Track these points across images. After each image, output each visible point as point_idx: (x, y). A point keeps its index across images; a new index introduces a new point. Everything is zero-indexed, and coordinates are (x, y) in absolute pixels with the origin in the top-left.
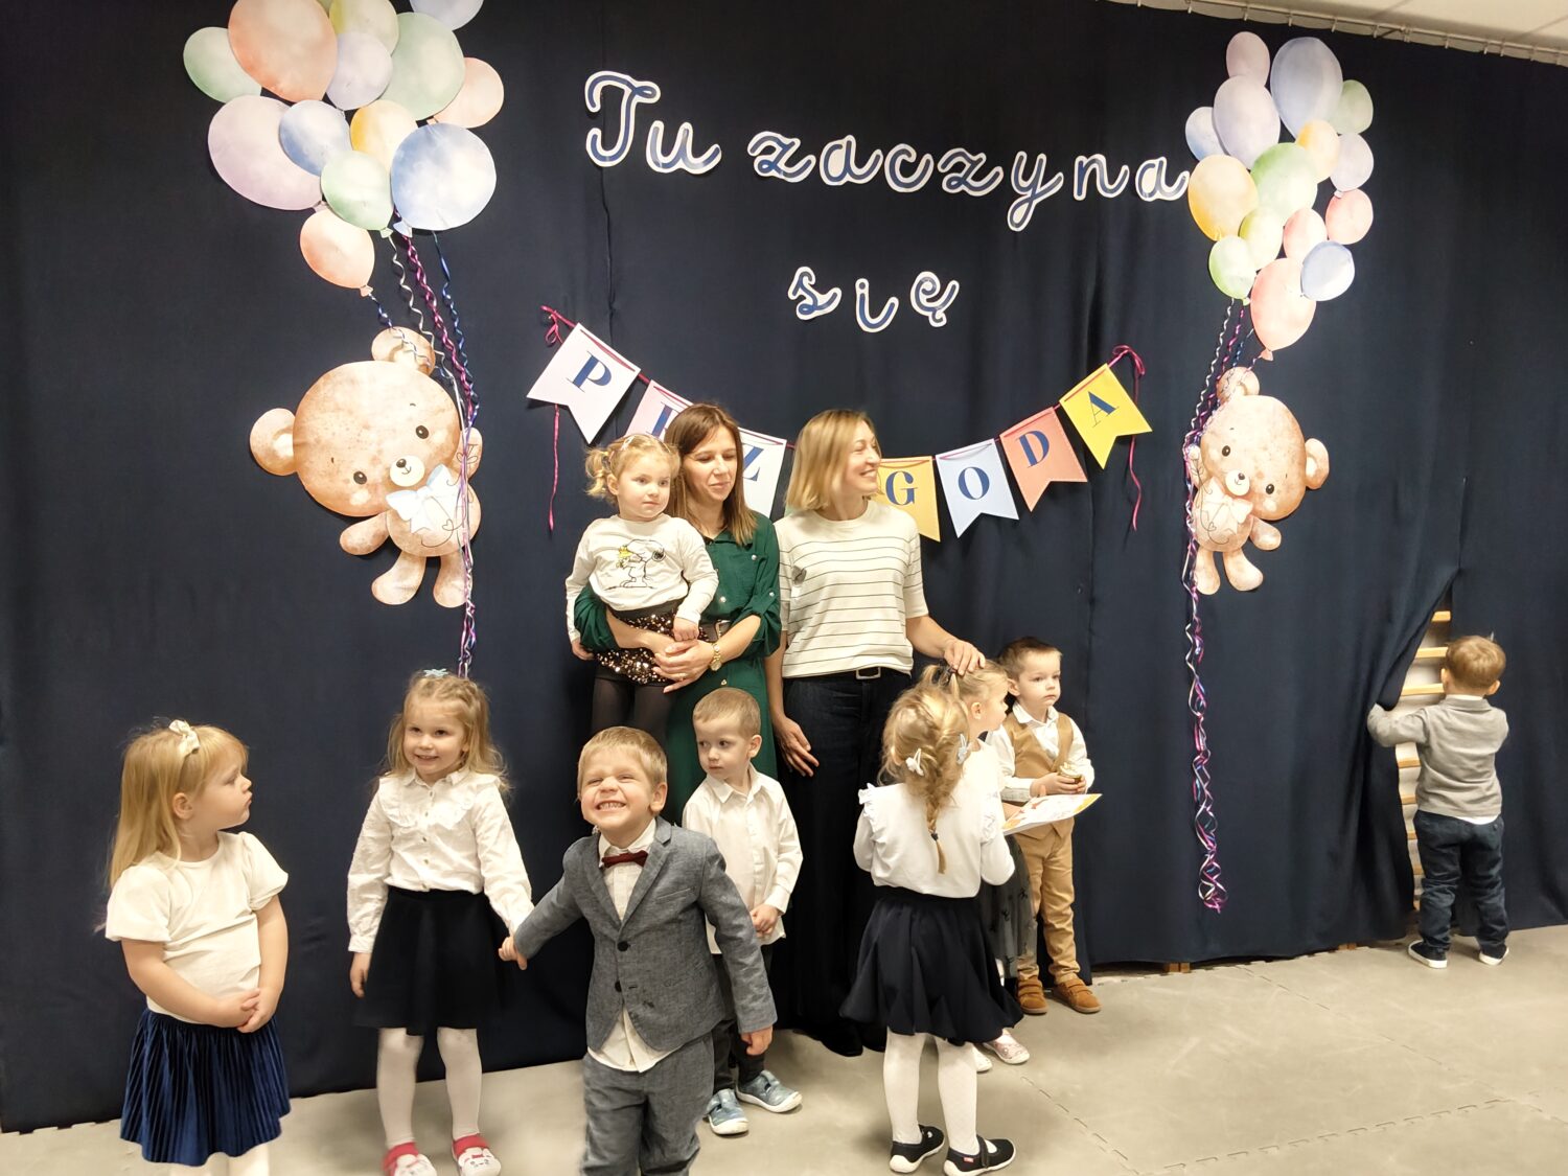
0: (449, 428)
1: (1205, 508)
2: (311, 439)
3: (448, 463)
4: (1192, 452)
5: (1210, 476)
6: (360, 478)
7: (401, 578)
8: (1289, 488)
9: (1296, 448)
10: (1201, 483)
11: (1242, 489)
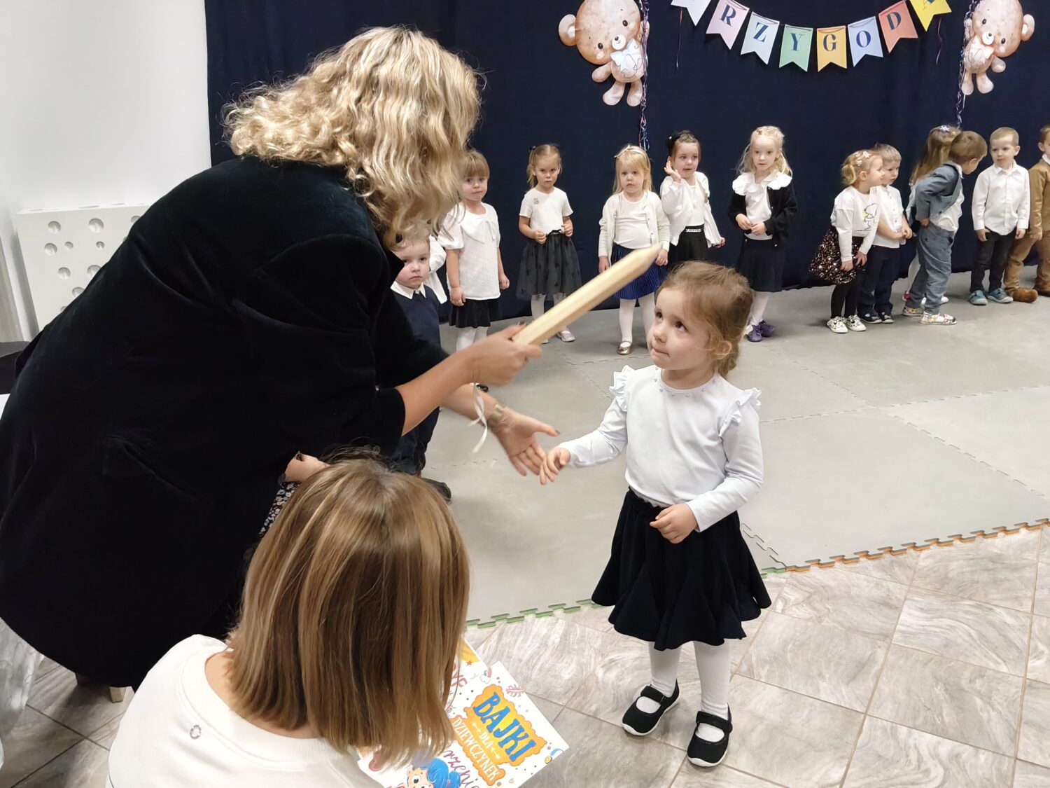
0: (636, 21)
1: (971, 51)
2: (582, 28)
3: (635, 38)
4: (968, 22)
5: (975, 34)
6: (600, 46)
7: (614, 93)
8: (1012, 40)
9: (1018, 20)
10: (970, 38)
11: (989, 41)
